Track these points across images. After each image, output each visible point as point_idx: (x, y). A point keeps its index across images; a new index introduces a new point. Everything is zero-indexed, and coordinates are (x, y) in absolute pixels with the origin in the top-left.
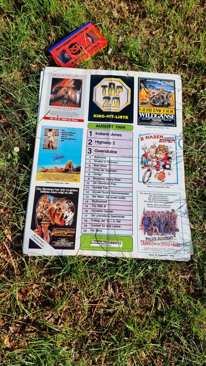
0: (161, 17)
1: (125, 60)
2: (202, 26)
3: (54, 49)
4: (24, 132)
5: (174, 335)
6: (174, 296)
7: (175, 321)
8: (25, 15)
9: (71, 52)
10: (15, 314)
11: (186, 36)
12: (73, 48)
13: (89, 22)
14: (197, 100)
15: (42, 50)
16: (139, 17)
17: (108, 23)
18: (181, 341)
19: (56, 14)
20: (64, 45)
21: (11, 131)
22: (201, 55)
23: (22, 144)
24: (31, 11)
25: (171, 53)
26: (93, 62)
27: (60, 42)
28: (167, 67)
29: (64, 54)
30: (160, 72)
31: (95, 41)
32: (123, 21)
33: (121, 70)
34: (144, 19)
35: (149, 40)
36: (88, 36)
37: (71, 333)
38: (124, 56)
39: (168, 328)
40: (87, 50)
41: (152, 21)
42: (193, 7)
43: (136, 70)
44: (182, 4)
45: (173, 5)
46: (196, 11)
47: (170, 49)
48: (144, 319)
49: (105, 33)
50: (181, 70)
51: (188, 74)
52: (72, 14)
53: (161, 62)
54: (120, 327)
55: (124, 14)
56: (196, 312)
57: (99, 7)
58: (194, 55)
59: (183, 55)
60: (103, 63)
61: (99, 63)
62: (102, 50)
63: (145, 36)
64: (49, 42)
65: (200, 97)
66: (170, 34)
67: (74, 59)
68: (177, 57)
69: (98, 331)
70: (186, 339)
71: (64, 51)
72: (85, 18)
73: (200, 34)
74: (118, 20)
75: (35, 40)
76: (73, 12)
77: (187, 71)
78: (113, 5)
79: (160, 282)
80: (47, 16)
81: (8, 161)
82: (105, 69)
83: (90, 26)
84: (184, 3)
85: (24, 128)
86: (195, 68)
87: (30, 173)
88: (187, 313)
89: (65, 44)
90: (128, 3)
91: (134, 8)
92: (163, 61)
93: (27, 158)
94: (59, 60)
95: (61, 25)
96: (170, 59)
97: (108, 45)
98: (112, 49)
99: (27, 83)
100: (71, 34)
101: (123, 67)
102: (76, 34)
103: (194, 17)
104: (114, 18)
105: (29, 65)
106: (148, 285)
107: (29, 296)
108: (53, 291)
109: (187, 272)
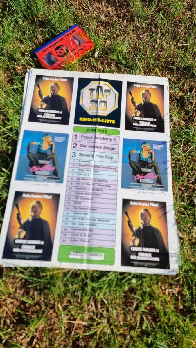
0: (149, 21)
1: (112, 63)
2: (189, 29)
3: (40, 51)
6: (161, 313)
7: (162, 341)
8: (12, 18)
9: (57, 54)
11: (173, 40)
12: (59, 51)
13: (76, 25)
14: (185, 103)
15: (27, 52)
16: (127, 21)
17: (96, 28)
19: (44, 18)
20: (50, 47)
22: (189, 57)
24: (18, 14)
25: (159, 56)
26: (80, 65)
27: (46, 45)
29: (50, 56)
30: (147, 75)
31: (82, 44)
32: (110, 25)
33: (108, 73)
34: (131, 23)
36: (74, 38)
38: (111, 59)
40: (73, 53)
41: (139, 25)
42: (181, 11)
43: (123, 73)
46: (184, 15)
47: (158, 52)
48: (128, 340)
49: (92, 36)
50: (169, 73)
51: (176, 77)
53: (148, 65)
55: (112, 18)
56: (184, 332)
57: (87, 11)
58: (182, 58)
59: (170, 59)
60: (90, 65)
61: (86, 65)
62: (88, 53)
63: (132, 39)
64: (35, 44)
65: (187, 100)
66: (158, 38)
67: (60, 61)
68: (165, 60)
71: (50, 53)
72: (72, 21)
73: (187, 37)
75: (21, 42)
76: (60, 15)
77: (175, 74)
78: (101, 10)
79: (145, 297)
80: (35, 19)
82: (91, 71)
83: (77, 29)
84: (172, 8)
86: (182, 70)
87: (9, 177)
88: (175, 333)
89: (52, 46)
90: (116, 7)
91: (122, 12)
92: (150, 64)
94: (45, 62)
95: (48, 28)
96: (157, 62)
97: (95, 48)
98: (98, 52)
99: (11, 84)
100: (57, 37)
101: (110, 69)
102: (63, 36)
103: (181, 21)
104: (101, 22)
105: (15, 67)
106: (132, 300)
107: (2, 313)
108: (29, 306)
109: (175, 285)
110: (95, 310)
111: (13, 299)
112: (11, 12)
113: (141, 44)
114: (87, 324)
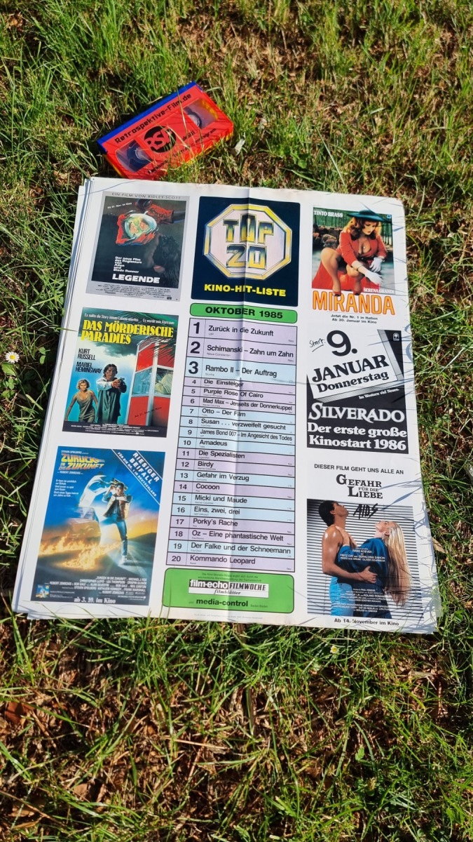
0: (356, 78)
1: (274, 168)
2: (447, 97)
3: (112, 140)
4: (32, 319)
5: (397, 828)
6: (396, 723)
7: (401, 791)
9: (151, 145)
11: (412, 119)
12: (155, 138)
13: (192, 85)
14: (443, 256)
15: (83, 142)
16: (307, 77)
17: (237, 91)
19: (119, 67)
20: (134, 131)
21: (1, 320)
22: (449, 155)
23: (26, 348)
24: (61, 59)
25: (380, 153)
26: (201, 170)
27: (125, 125)
29: (134, 149)
30: (354, 193)
31: (206, 124)
32: (271, 85)
33: (265, 187)
34: (317, 81)
35: (328, 125)
36: (190, 112)
37: (131, 823)
38: (272, 159)
39: (383, 808)
40: (186, 143)
41: (334, 87)
42: (427, 57)
43: (300, 188)
44: (403, 52)
45: (382, 53)
46: (435, 66)
47: (378, 145)
48: (322, 784)
49: (229, 107)
50: (403, 190)
51: (420, 200)
52: (154, 65)
53: (357, 172)
54: (257, 806)
55: (273, 70)
56: (453, 768)
57: (216, 55)
58: (432, 156)
59: (406, 159)
60: (225, 172)
61: (215, 172)
62: (221, 144)
63: (320, 116)
64: (100, 125)
65: (448, 247)
66: (377, 114)
67: (157, 161)
68: (394, 160)
69: (199, 818)
70: (428, 837)
71: (134, 144)
72: (184, 76)
73: (443, 113)
74: (259, 84)
75: (68, 119)
76: (157, 62)
77: (417, 192)
79: (360, 686)
80: (97, 71)
82: (228, 184)
83: (196, 92)
84: (407, 49)
86: (434, 184)
87: (42, 416)
88: (431, 768)
89: (138, 128)
90: (282, 49)
91: (296, 60)
92: (361, 169)
93: (38, 382)
94: (122, 164)
95: (129, 89)
96: (377, 166)
97: (235, 133)
98: (244, 142)
99: (46, 210)
100: (151, 109)
101: (270, 180)
102: (163, 107)
103: (429, 79)
104: (249, 80)
105: (53, 173)
106: (330, 696)
107: (25, 725)
108: (87, 711)
109: (429, 661)
110: (242, 718)
111: (50, 694)
112: (45, 55)
113: (341, 126)
114: (225, 750)
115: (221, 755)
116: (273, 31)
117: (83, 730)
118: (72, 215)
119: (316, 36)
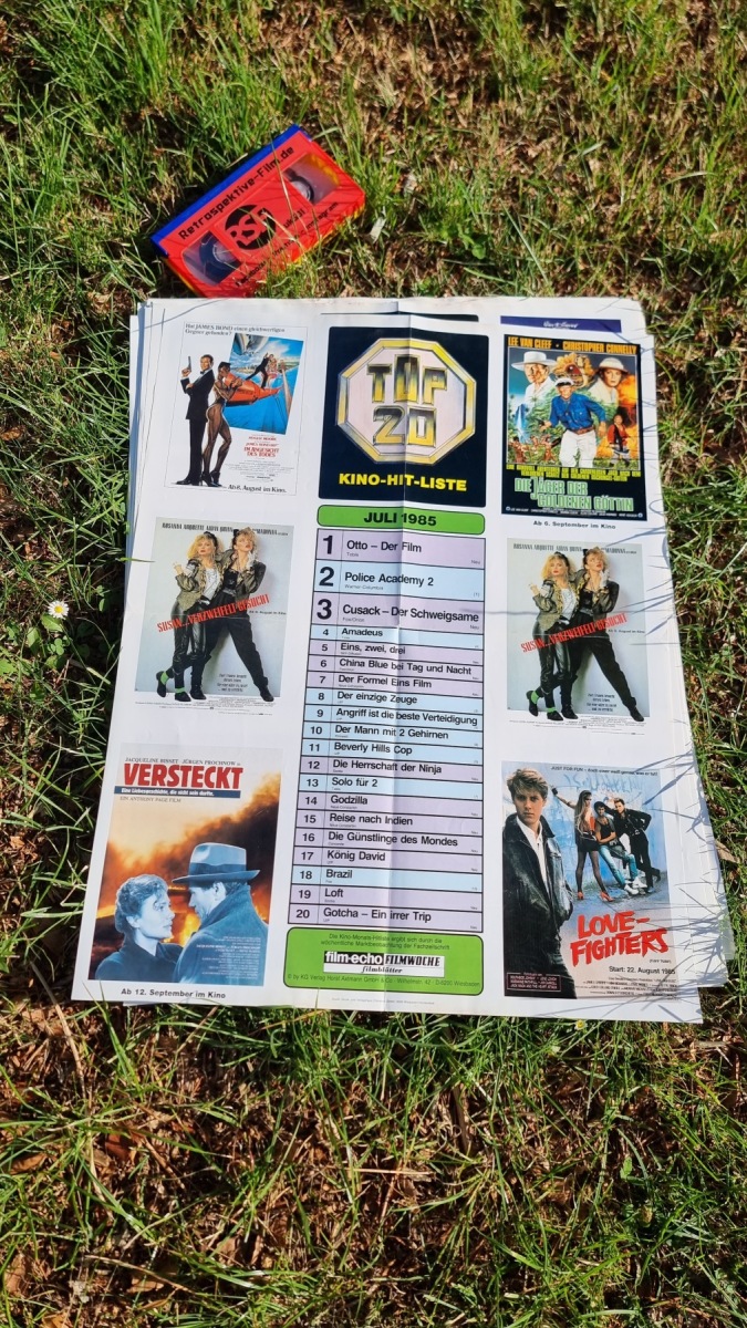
0: (555, 94)
1: (434, 258)
2: (703, 116)
3: (174, 234)
4: (81, 543)
5: (686, 1268)
6: (678, 1121)
7: (688, 1217)
8: (57, 115)
9: (236, 239)
10: (87, 1231)
11: (648, 158)
12: (241, 226)
13: (293, 130)
14: (708, 388)
15: (128, 240)
16: (476, 99)
17: (364, 128)
18: (714, 1288)
19: (173, 106)
20: (208, 216)
21: (31, 544)
22: (711, 221)
23: (75, 589)
24: (79, 99)
25: (601, 222)
26: (319, 271)
27: (193, 207)
28: (587, 273)
29: (209, 248)
30: (563, 295)
31: (321, 194)
32: (418, 117)
33: (423, 295)
34: (493, 105)
35: (515, 179)
36: (293, 176)
37: (304, 1290)
38: (430, 244)
39: (664, 1242)
40: (292, 231)
41: (521, 111)
42: (668, 49)
43: (479, 292)
44: (628, 42)
45: (594, 47)
46: (680, 62)
47: (596, 208)
48: (573, 1219)
49: (356, 164)
50: (641, 281)
51: (667, 296)
52: (230, 101)
53: (567, 257)
54: (483, 1251)
55: (420, 89)
57: (326, 70)
58: (685, 223)
59: (643, 228)
60: (356, 271)
61: (341, 272)
62: (347, 226)
63: (502, 165)
64: (152, 206)
65: (717, 375)
66: (592, 154)
67: (248, 264)
68: (624, 234)
69: (403, 1275)
70: (731, 1278)
71: (210, 239)
72: (278, 113)
73: (698, 145)
74: (400, 114)
75: (99, 201)
76: (233, 94)
77: (663, 282)
78: (377, 62)
79: (621, 1071)
80: (139, 115)
81: (28, 653)
82: (363, 295)
83: (300, 143)
84: (634, 39)
85: (82, 529)
86: (689, 269)
87: (108, 695)
88: (731, 1184)
89: (214, 212)
90: (431, 49)
91: (455, 67)
92: (573, 252)
93: (98, 638)
94: (193, 272)
95: (193, 143)
96: (598, 244)
97: (368, 208)
98: (383, 221)
99: (82, 362)
100: (232, 176)
101: (429, 283)
102: (251, 173)
103: (673, 87)
104: (382, 109)
105: (85, 295)
106: (576, 1086)
107: (137, 1161)
108: (225, 1132)
109: (718, 1025)
110: (451, 1128)
111: (168, 1112)
113: (535, 181)
114: (429, 1176)
115: (423, 1183)
116: (415, 19)
117: (222, 1162)
118: (124, 366)
119: (484, 24)
